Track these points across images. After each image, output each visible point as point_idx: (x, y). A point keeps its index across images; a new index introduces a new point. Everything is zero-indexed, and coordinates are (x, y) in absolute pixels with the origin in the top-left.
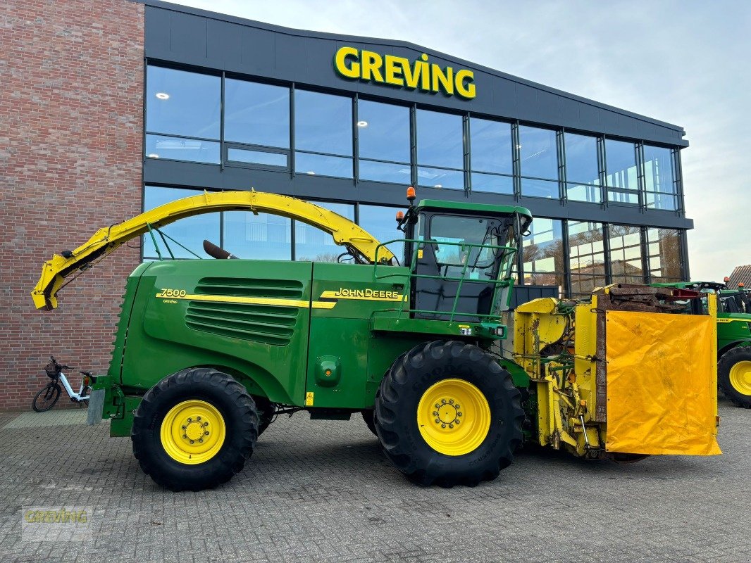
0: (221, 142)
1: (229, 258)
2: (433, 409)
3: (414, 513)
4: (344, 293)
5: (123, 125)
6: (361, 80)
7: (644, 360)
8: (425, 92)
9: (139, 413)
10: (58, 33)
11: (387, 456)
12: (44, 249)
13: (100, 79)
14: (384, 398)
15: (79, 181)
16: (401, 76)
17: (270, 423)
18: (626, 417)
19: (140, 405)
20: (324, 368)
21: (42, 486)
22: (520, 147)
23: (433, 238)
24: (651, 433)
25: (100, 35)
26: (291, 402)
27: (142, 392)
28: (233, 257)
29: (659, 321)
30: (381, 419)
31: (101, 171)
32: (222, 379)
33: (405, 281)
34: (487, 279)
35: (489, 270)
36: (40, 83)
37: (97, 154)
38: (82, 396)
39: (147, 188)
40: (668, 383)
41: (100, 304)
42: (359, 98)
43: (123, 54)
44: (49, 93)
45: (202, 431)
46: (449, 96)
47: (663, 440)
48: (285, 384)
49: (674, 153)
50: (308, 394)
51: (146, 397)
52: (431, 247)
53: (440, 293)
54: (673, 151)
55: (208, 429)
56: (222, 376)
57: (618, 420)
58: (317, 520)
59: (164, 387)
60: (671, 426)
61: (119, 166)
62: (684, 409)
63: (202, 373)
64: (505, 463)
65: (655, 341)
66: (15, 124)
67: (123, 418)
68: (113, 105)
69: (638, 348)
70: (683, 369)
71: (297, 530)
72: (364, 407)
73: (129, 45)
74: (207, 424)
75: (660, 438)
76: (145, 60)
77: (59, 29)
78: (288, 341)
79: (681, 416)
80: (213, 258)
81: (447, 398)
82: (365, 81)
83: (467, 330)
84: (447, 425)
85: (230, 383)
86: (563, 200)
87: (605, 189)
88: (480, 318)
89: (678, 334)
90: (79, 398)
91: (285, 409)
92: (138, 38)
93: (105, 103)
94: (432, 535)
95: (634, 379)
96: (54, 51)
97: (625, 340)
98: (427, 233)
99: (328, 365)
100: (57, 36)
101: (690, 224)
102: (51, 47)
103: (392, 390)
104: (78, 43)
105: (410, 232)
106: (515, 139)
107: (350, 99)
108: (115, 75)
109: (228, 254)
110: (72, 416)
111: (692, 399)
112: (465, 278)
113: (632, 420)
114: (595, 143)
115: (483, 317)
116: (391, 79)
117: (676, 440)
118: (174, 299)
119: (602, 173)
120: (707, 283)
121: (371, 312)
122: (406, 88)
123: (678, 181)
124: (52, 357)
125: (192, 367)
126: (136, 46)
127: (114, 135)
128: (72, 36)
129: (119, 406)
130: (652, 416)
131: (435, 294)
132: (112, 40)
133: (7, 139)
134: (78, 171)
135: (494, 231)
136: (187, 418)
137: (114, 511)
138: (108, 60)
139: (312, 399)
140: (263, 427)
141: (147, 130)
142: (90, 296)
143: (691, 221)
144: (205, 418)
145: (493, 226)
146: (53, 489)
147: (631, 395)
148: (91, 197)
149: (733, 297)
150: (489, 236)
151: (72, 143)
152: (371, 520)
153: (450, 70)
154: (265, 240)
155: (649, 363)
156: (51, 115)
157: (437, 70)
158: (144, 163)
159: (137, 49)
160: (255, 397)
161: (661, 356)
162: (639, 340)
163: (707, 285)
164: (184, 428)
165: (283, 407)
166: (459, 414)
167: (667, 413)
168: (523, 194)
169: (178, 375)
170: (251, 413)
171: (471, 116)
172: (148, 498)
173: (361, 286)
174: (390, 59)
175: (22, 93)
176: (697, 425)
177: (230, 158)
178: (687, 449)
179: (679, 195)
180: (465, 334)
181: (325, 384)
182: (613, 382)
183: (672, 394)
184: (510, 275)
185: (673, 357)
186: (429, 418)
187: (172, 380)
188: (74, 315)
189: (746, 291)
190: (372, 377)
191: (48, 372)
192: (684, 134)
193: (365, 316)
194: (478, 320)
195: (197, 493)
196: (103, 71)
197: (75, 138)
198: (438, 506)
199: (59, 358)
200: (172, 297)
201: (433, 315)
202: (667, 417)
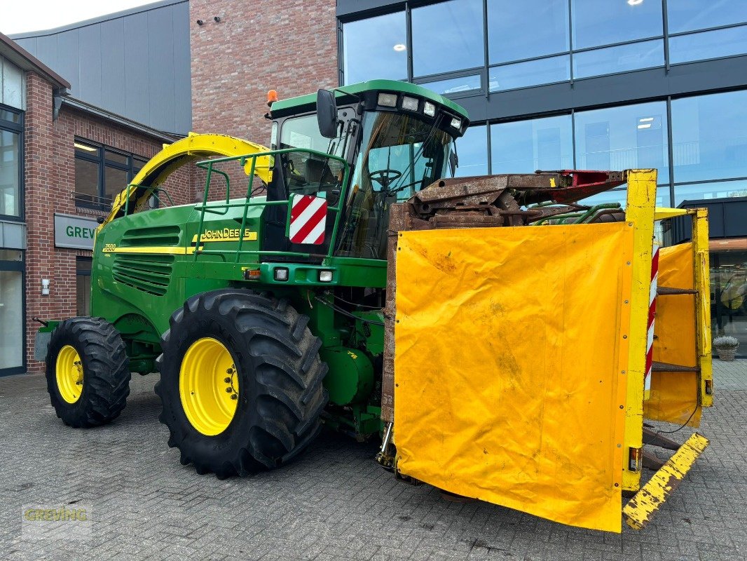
4: (209, 236)
7: (457, 317)
10: (271, 22)
13: (303, 52)
18: (426, 419)
24: (461, 455)
25: (302, 11)
29: (493, 244)
36: (263, 71)
40: (508, 365)
43: (319, 22)
44: (269, 78)
47: (485, 473)
57: (413, 421)
60: (506, 450)
62: (537, 420)
65: (484, 284)
66: (249, 113)
68: (314, 73)
69: (451, 297)
70: (544, 338)
73: (324, 11)
75: (477, 468)
76: (338, 20)
77: (272, 18)
78: (165, 291)
79: (529, 433)
89: (541, 266)
92: (331, 1)
93: (308, 74)
95: (434, 354)
96: (270, 40)
97: (425, 282)
100: (271, 25)
102: (268, 37)
104: (286, 25)
108: (314, 45)
111: (558, 402)
113: (434, 426)
117: (509, 478)
118: (110, 253)
126: (330, 9)
128: (282, 20)
130: (466, 424)
132: (311, 11)
133: (245, 126)
138: (308, 32)
147: (431, 381)
155: (466, 326)
159: (330, 11)
161: (494, 312)
162: (451, 282)
167: (499, 422)
175: (252, 84)
176: (559, 458)
178: (531, 501)
182: (404, 355)
183: (513, 389)
185: (520, 315)
196: (305, 44)
200: (109, 251)
202: (498, 431)
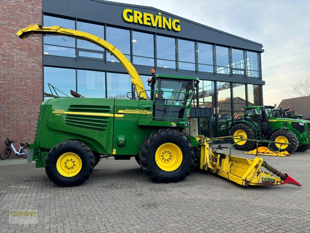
0: (76, 48)
1: (81, 97)
2: (161, 154)
3: (154, 192)
4: (127, 111)
5: (33, 40)
6: (133, 23)
8: (160, 28)
9: (48, 158)
11: (144, 172)
12: (2, 93)
13: (24, 21)
14: (143, 150)
15: (16, 64)
16: (150, 21)
17: (99, 161)
19: (48, 155)
20: (120, 140)
21: (9, 186)
22: (198, 51)
23: (161, 89)
25: (23, 2)
26: (107, 153)
27: (48, 150)
28: (82, 97)
30: (142, 158)
31: (25, 60)
32: (80, 144)
33: (151, 106)
34: (182, 105)
35: (183, 102)
37: (23, 53)
38: (20, 153)
39: (45, 67)
41: (26, 115)
42: (133, 30)
43: (33, 10)
44: (2, 27)
45: (73, 164)
46: (170, 30)
48: (104, 146)
49: (259, 54)
50: (114, 150)
51: (50, 151)
52: (161, 93)
53: (165, 111)
54: (258, 53)
55: (75, 163)
56: (80, 143)
58: (118, 195)
59: (57, 147)
61: (33, 58)
63: (72, 142)
64: (188, 174)
67: (41, 160)
71: (110, 199)
72: (135, 154)
73: (36, 7)
74: (74, 162)
76: (42, 13)
78: (105, 130)
80: (74, 97)
81: (167, 150)
82: (135, 24)
83: (174, 125)
84: (167, 160)
85: (83, 146)
86: (215, 73)
87: (231, 69)
88: (180, 120)
90: (19, 154)
91: (105, 156)
92: (39, 4)
94: (160, 199)
96: (3, 9)
98: (159, 87)
99: (121, 139)
100: (5, 2)
101: (264, 83)
102: (2, 7)
103: (146, 147)
104: (14, 5)
105: (153, 87)
106: (196, 48)
107: (129, 31)
109: (81, 96)
110: (16, 161)
112: (174, 105)
114: (228, 50)
115: (181, 120)
116: (146, 23)
118: (60, 114)
119: (230, 62)
120: (268, 106)
121: (138, 119)
122: (152, 26)
123: (260, 66)
124: (7, 138)
125: (68, 140)
126: (39, 7)
127: (30, 45)
128: (11, 2)
129: (39, 156)
131: (163, 111)
132: (28, 4)
134: (15, 60)
135: (185, 86)
136: (67, 160)
137: (39, 194)
138: (27, 13)
139: (115, 152)
140: (97, 163)
141: (44, 43)
142: (22, 113)
143: (264, 82)
144: (74, 159)
145: (184, 85)
146: (14, 188)
148: (21, 71)
149: (278, 112)
150: (183, 88)
151: (12, 48)
152: (137, 195)
153: (170, 19)
154: (94, 89)
156: (3, 36)
157: (165, 19)
158: (43, 57)
159: (39, 8)
160: (93, 151)
163: (268, 107)
164: (66, 163)
165: (104, 155)
166: (171, 156)
168: (199, 71)
169: (63, 143)
170: (92, 157)
171: (179, 39)
172: (52, 190)
173: (134, 108)
174: (146, 14)
177: (80, 55)
179: (260, 71)
180: (173, 126)
181: (120, 146)
184: (191, 104)
186: (160, 158)
187: (61, 145)
188: (16, 120)
189: (283, 109)
190: (139, 143)
191: (5, 144)
192: (262, 47)
193: (136, 120)
194: (178, 121)
195: (71, 188)
196: (25, 17)
197: (13, 46)
198: (162, 189)
199: (10, 138)
200: (59, 113)
201: (161, 119)
